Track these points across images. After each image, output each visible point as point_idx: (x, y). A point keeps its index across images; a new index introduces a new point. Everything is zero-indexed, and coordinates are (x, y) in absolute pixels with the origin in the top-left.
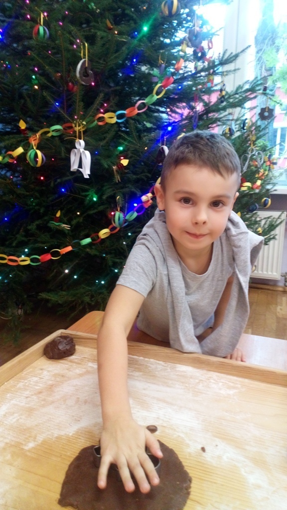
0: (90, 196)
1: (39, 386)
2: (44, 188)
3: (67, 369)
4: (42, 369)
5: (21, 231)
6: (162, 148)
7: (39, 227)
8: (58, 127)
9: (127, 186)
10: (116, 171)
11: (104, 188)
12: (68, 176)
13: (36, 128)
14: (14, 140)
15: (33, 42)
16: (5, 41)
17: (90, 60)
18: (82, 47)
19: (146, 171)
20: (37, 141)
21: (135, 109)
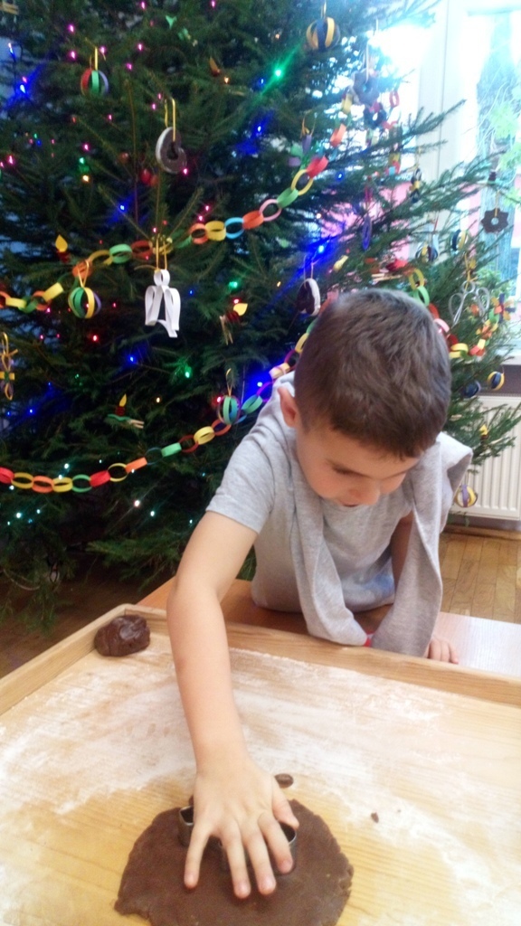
0: (179, 369)
1: (85, 704)
2: (98, 356)
3: (135, 675)
4: (90, 674)
5: (58, 431)
6: (308, 284)
7: (88, 425)
8: (123, 248)
9: (244, 350)
10: (225, 324)
11: (204, 355)
12: (141, 334)
13: (84, 250)
14: (47, 271)
15: (80, 100)
16: (32, 99)
17: (181, 129)
18: (166, 107)
19: (278, 323)
20: (86, 273)
21: (259, 215)
